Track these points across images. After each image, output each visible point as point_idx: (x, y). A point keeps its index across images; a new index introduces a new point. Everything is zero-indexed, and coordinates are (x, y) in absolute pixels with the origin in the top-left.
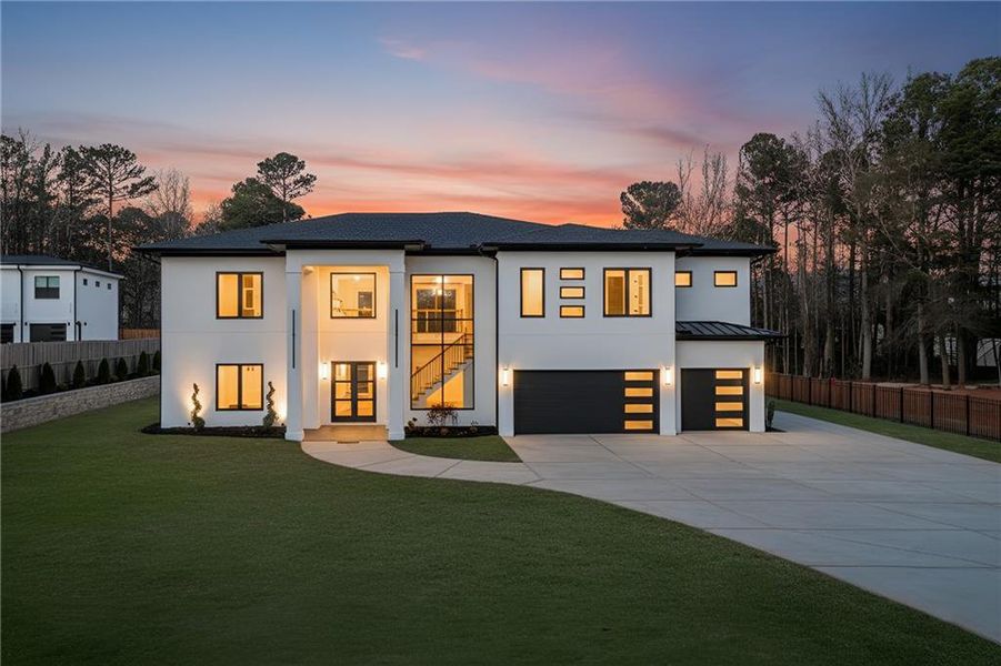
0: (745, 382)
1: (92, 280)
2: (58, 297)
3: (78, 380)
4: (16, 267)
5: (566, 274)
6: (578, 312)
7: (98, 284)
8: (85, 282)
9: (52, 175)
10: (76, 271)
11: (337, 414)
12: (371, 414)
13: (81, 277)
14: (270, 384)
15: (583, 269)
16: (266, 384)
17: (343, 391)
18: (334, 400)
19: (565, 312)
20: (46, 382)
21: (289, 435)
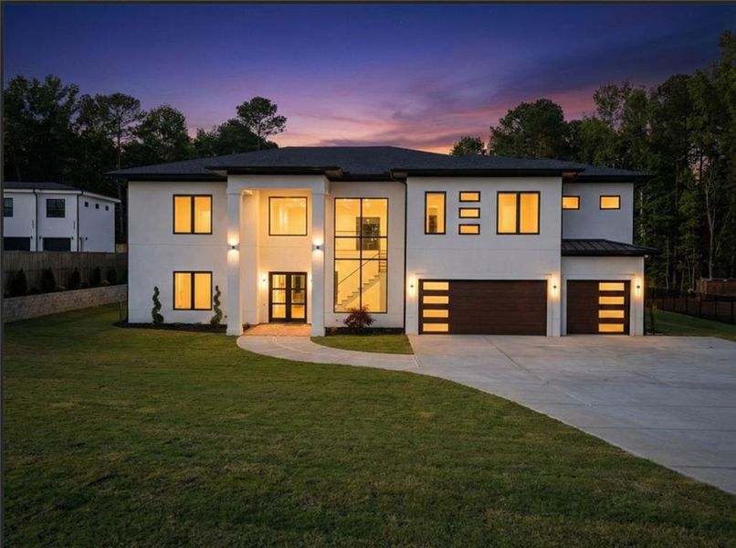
0: (626, 293)
1: (92, 203)
2: (64, 216)
3: (74, 282)
4: (31, 191)
5: (464, 196)
6: (475, 229)
7: (97, 206)
8: (87, 204)
9: (73, 118)
10: (78, 195)
11: (274, 316)
12: (303, 317)
13: (82, 200)
14: (217, 287)
15: (479, 192)
16: (214, 288)
17: (279, 297)
18: (271, 304)
19: (464, 229)
20: (47, 283)
21: (229, 331)
